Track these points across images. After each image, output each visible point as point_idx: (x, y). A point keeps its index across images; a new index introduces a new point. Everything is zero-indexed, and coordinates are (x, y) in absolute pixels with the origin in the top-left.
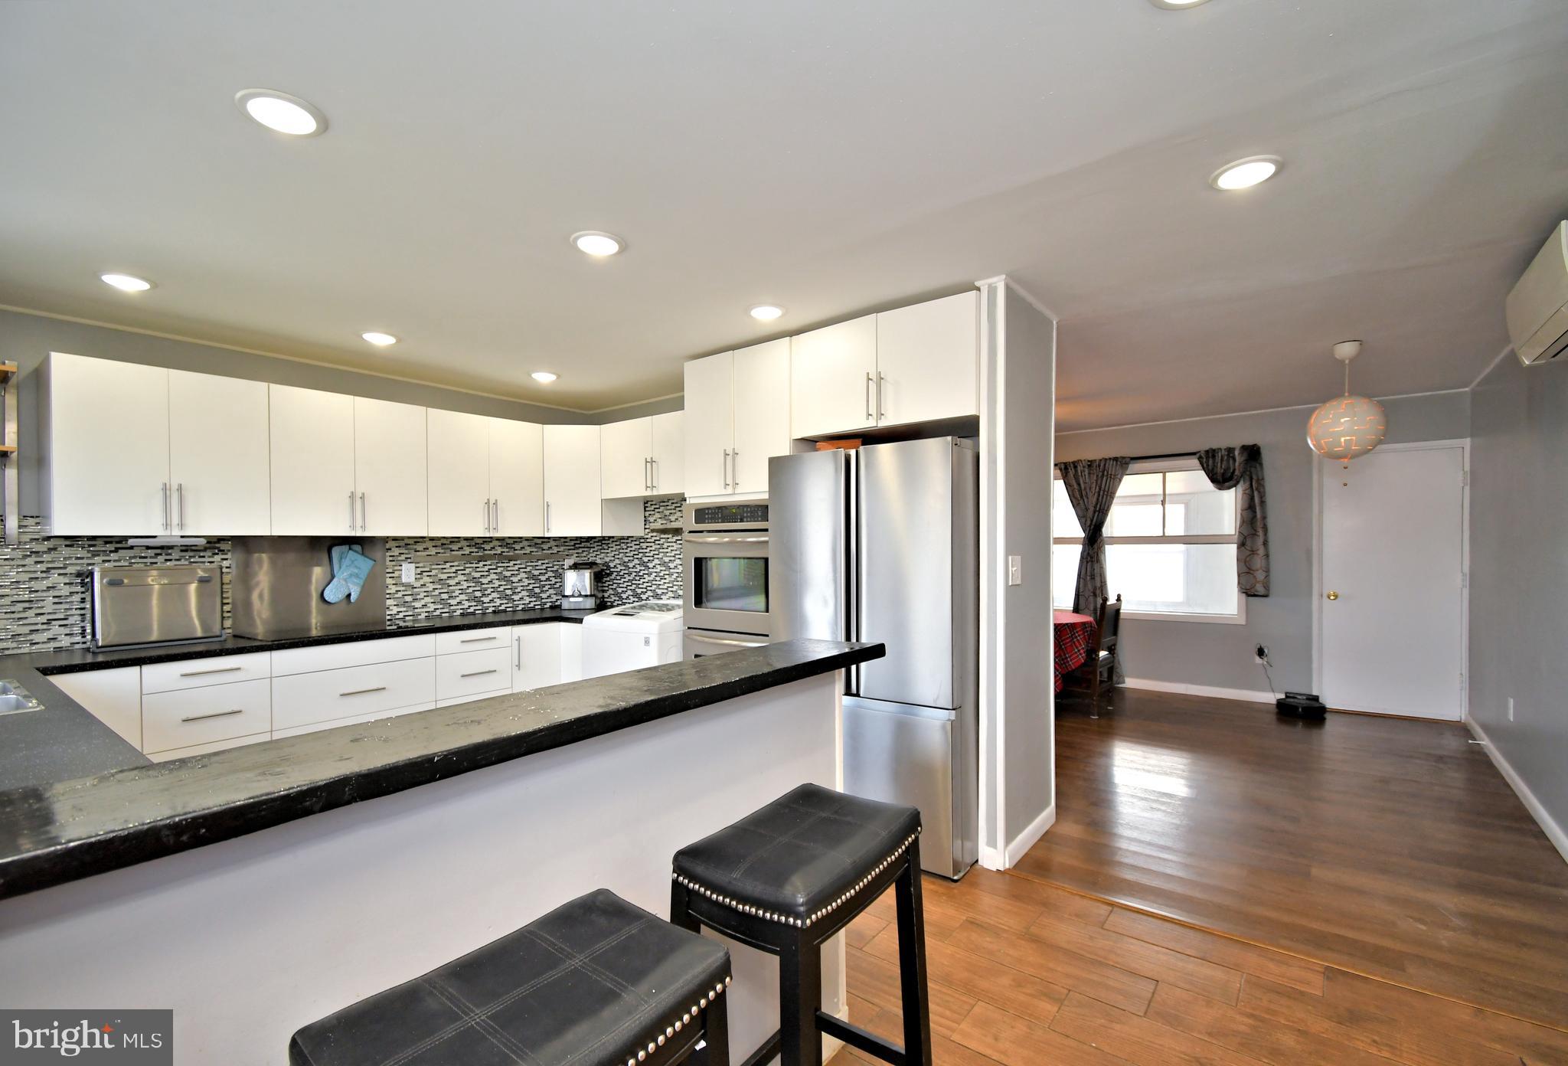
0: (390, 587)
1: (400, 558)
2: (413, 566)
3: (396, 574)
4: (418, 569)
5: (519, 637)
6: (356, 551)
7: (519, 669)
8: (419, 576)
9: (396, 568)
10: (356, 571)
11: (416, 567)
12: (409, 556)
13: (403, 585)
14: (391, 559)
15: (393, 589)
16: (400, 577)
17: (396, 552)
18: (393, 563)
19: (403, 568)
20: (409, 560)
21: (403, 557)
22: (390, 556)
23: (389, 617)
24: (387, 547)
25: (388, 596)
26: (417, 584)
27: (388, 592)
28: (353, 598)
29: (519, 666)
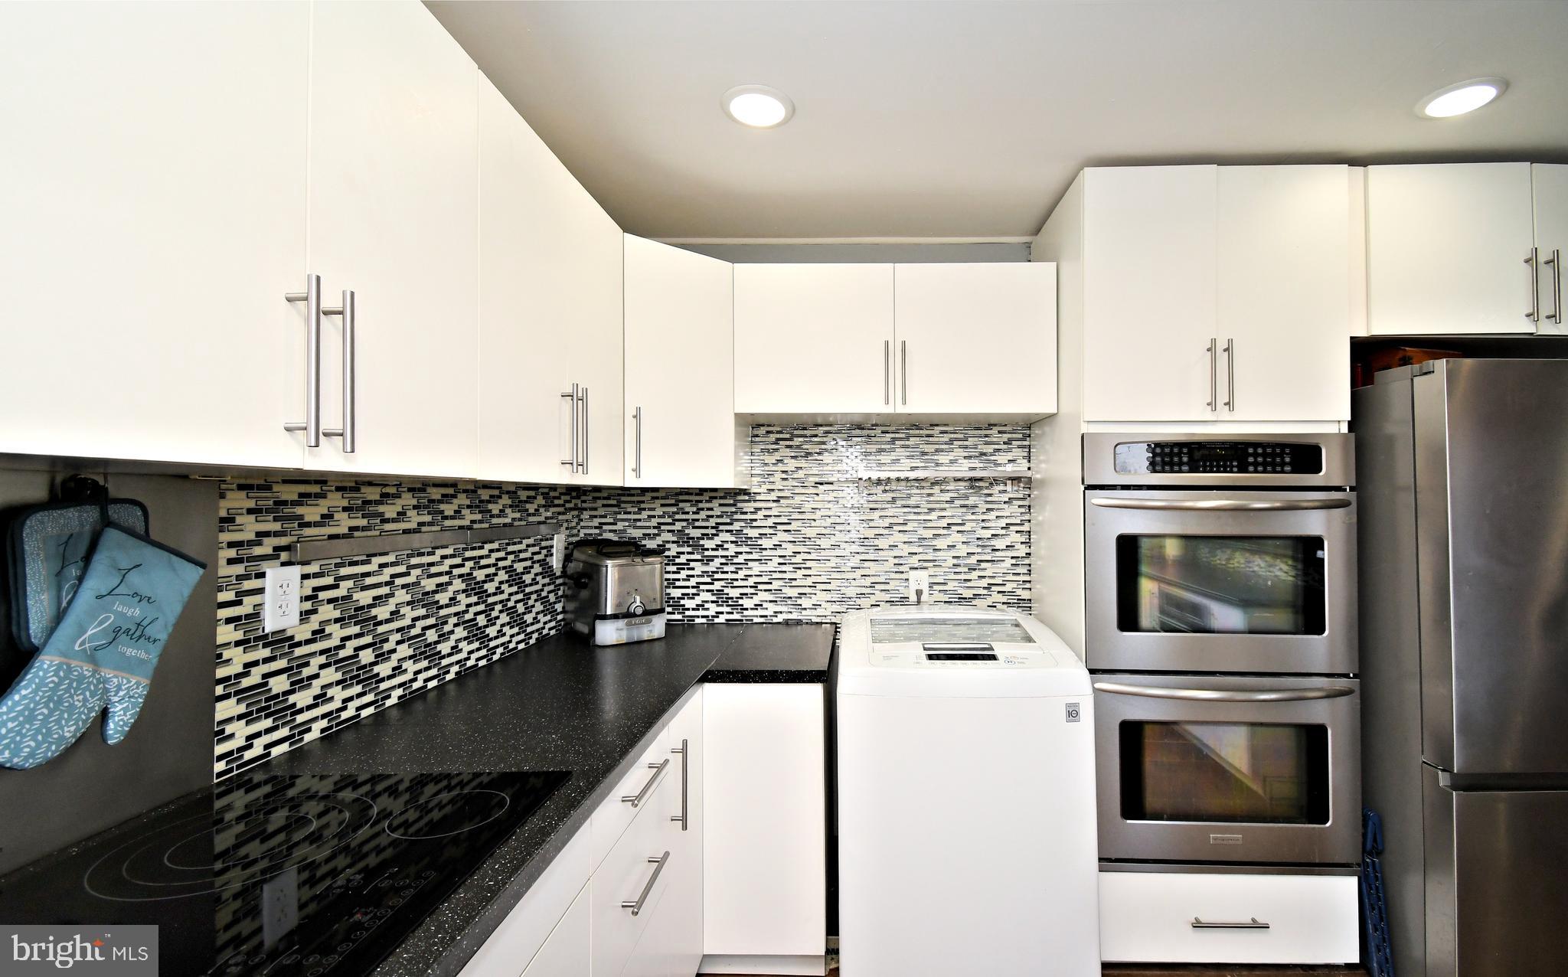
0: (226, 655)
1: (258, 551)
2: (296, 571)
3: (247, 607)
4: (306, 582)
5: (685, 743)
6: (130, 532)
7: (685, 827)
8: (308, 605)
9: (248, 585)
10: (136, 612)
11: (305, 577)
12: (283, 541)
13: (265, 640)
14: (232, 553)
15: (237, 658)
16: (255, 616)
17: (249, 527)
18: (239, 569)
19: (269, 582)
20: (284, 556)
21: (266, 548)
22: (231, 545)
23: (220, 766)
24: (223, 513)
25: (219, 690)
26: (303, 633)
27: (221, 672)
28: (116, 729)
29: (684, 820)
